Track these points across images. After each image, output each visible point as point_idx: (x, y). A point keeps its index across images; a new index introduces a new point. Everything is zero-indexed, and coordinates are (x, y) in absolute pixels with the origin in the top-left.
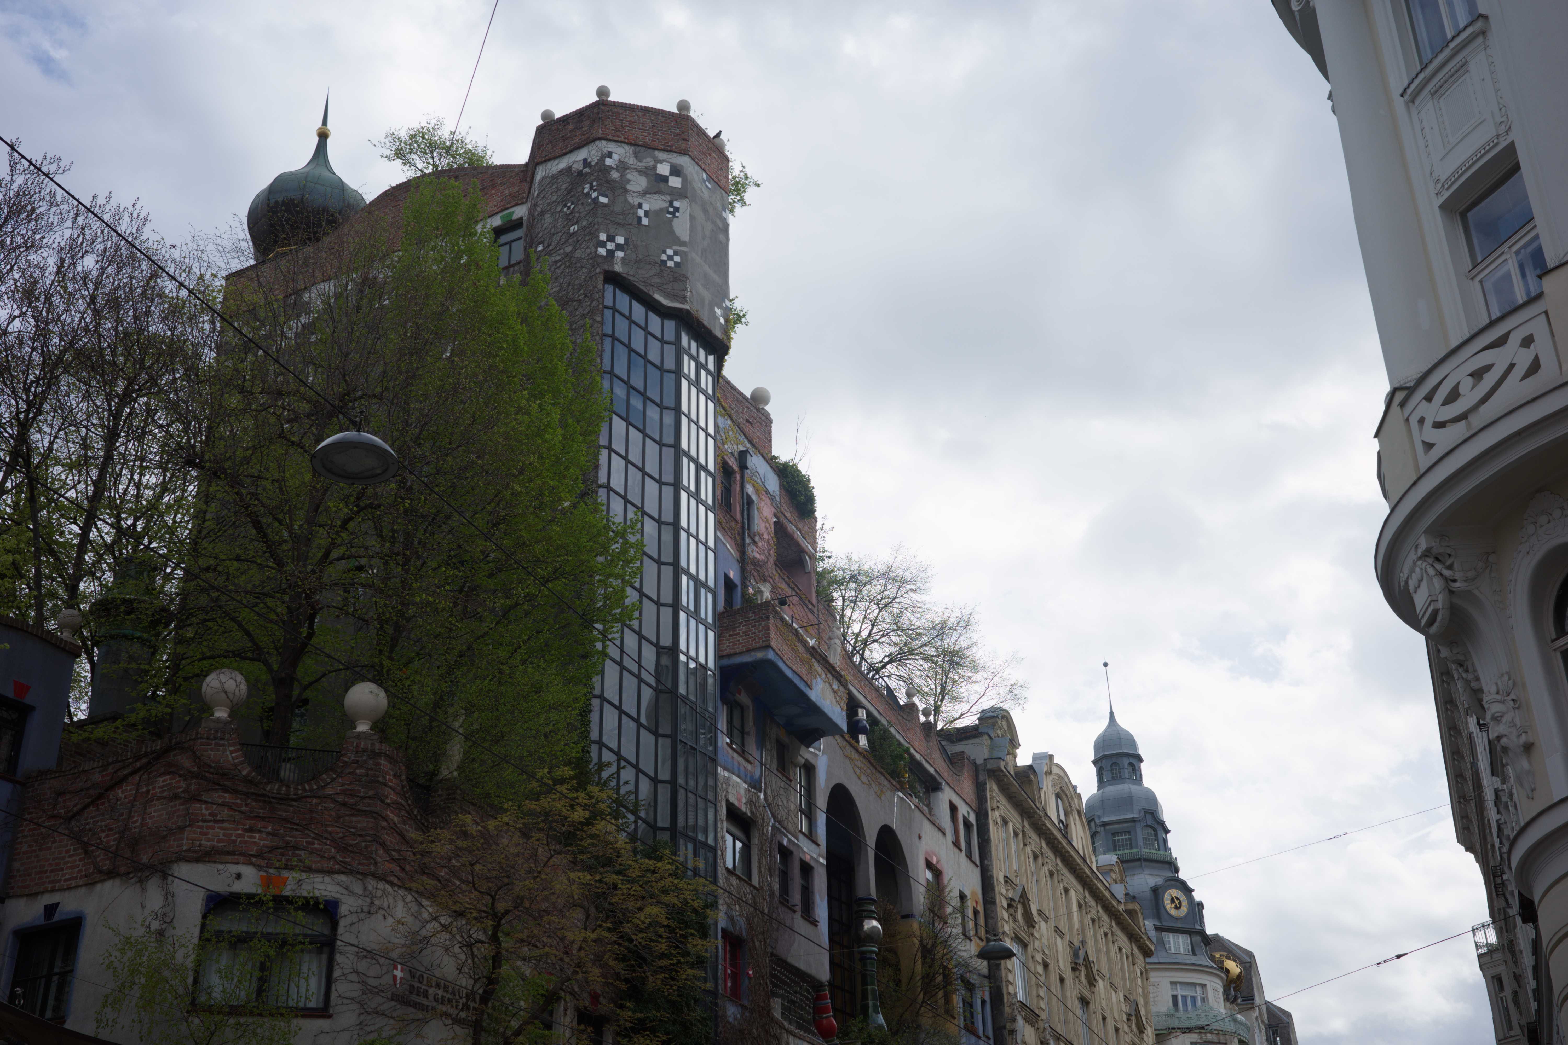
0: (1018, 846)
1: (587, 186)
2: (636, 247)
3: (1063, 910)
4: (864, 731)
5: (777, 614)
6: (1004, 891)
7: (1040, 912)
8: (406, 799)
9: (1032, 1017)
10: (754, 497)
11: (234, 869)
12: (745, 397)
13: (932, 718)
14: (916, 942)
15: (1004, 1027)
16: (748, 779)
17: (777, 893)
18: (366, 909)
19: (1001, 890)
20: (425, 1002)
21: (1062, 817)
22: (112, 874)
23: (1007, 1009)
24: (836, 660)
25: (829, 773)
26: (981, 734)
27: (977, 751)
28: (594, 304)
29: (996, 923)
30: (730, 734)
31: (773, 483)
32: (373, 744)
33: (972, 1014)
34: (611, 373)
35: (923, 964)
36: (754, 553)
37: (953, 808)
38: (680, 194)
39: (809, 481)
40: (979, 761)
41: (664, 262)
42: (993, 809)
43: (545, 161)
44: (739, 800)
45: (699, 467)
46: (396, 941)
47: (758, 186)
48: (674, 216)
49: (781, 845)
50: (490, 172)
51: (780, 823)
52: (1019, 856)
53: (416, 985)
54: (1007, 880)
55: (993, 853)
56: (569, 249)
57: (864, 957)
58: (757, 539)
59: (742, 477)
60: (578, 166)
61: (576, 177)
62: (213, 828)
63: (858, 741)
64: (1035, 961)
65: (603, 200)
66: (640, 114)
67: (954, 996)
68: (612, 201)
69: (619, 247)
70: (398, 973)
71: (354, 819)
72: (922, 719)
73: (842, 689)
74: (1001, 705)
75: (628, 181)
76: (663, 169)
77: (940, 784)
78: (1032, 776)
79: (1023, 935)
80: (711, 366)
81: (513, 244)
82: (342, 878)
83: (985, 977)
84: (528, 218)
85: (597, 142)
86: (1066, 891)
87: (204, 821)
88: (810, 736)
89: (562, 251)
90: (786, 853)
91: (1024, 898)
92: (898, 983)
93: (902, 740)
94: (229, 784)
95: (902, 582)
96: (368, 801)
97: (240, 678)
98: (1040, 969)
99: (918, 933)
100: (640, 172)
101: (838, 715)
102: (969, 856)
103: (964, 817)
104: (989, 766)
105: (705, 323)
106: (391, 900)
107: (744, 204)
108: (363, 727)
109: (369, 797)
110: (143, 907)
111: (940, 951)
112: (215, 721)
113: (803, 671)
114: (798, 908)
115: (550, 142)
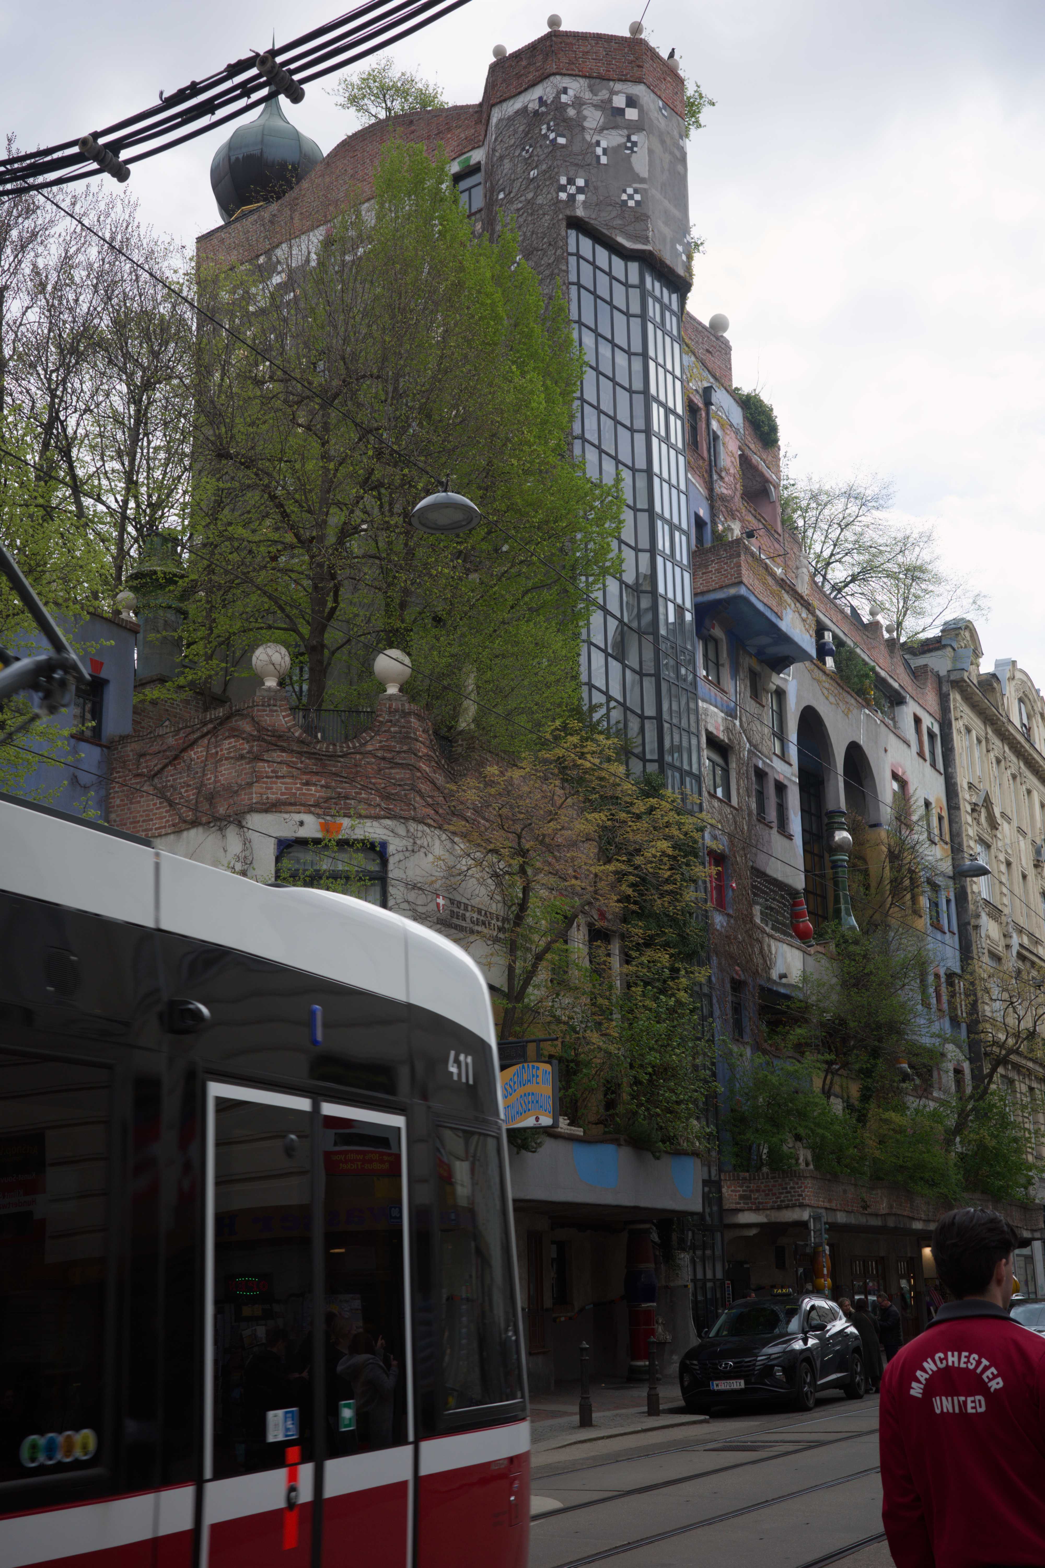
0: (981, 753)
1: (544, 127)
2: (596, 188)
3: (1025, 812)
4: (830, 653)
5: (747, 548)
6: (967, 797)
7: (1003, 814)
8: (434, 751)
9: (995, 912)
10: (719, 433)
11: (297, 817)
12: (704, 327)
13: (895, 634)
14: (885, 849)
15: (969, 923)
16: (725, 709)
17: (755, 812)
18: (410, 848)
19: (965, 797)
20: (463, 924)
21: (1025, 721)
22: (194, 824)
23: (971, 907)
24: (804, 588)
25: (799, 697)
26: (945, 646)
27: (940, 663)
28: (559, 252)
29: (960, 828)
30: (706, 668)
31: (737, 416)
32: (403, 705)
33: (937, 912)
34: (579, 322)
35: (891, 868)
36: (722, 489)
37: (917, 721)
38: (637, 127)
39: (772, 410)
40: (943, 673)
41: (625, 202)
42: (956, 719)
43: (500, 102)
44: (717, 729)
45: (669, 411)
46: (437, 874)
47: (713, 104)
48: (633, 152)
49: (756, 768)
50: (444, 114)
51: (755, 747)
52: (982, 762)
53: (456, 910)
54: (971, 786)
55: (957, 761)
56: (530, 195)
57: (835, 865)
58: (723, 474)
59: (708, 414)
60: (534, 106)
61: (533, 118)
62: (276, 783)
63: (824, 663)
64: (998, 861)
65: (561, 141)
66: (593, 42)
67: (921, 898)
68: (570, 142)
69: (580, 190)
70: (441, 901)
71: (393, 771)
72: (886, 635)
73: (810, 616)
74: (964, 616)
75: (585, 118)
76: (619, 101)
77: (904, 698)
78: (995, 685)
79: (987, 837)
80: (675, 306)
81: (473, 190)
82: (388, 822)
83: (949, 877)
84: (486, 163)
85: (552, 78)
86: (1029, 792)
87: (268, 777)
88: (780, 663)
89: (523, 198)
90: (761, 775)
91: (987, 802)
92: (867, 887)
93: (867, 659)
94: (285, 744)
95: (862, 501)
96: (403, 755)
97: (283, 650)
98: (1003, 868)
99: (886, 841)
100: (595, 106)
101: (807, 643)
102: (933, 765)
103: (928, 728)
104: (952, 678)
105: (668, 262)
106: (429, 839)
107: (699, 126)
108: (392, 690)
109: (404, 752)
110: (225, 851)
111: (907, 857)
112: (266, 690)
113: (773, 603)
114: (775, 825)
115: (504, 80)
